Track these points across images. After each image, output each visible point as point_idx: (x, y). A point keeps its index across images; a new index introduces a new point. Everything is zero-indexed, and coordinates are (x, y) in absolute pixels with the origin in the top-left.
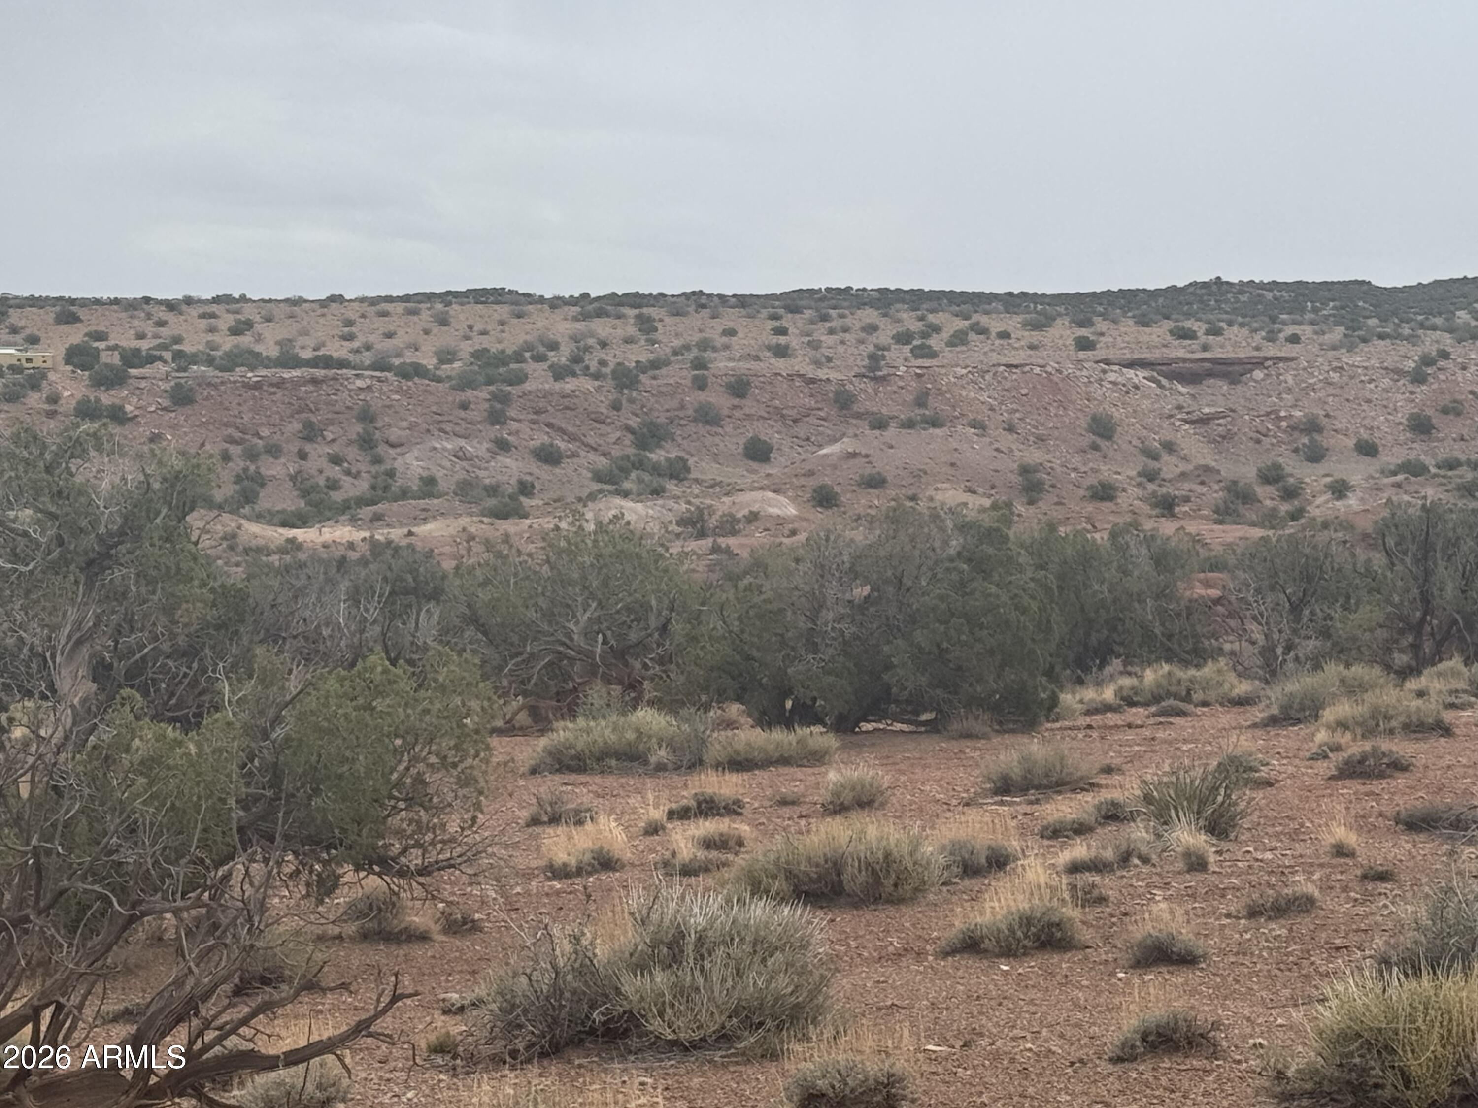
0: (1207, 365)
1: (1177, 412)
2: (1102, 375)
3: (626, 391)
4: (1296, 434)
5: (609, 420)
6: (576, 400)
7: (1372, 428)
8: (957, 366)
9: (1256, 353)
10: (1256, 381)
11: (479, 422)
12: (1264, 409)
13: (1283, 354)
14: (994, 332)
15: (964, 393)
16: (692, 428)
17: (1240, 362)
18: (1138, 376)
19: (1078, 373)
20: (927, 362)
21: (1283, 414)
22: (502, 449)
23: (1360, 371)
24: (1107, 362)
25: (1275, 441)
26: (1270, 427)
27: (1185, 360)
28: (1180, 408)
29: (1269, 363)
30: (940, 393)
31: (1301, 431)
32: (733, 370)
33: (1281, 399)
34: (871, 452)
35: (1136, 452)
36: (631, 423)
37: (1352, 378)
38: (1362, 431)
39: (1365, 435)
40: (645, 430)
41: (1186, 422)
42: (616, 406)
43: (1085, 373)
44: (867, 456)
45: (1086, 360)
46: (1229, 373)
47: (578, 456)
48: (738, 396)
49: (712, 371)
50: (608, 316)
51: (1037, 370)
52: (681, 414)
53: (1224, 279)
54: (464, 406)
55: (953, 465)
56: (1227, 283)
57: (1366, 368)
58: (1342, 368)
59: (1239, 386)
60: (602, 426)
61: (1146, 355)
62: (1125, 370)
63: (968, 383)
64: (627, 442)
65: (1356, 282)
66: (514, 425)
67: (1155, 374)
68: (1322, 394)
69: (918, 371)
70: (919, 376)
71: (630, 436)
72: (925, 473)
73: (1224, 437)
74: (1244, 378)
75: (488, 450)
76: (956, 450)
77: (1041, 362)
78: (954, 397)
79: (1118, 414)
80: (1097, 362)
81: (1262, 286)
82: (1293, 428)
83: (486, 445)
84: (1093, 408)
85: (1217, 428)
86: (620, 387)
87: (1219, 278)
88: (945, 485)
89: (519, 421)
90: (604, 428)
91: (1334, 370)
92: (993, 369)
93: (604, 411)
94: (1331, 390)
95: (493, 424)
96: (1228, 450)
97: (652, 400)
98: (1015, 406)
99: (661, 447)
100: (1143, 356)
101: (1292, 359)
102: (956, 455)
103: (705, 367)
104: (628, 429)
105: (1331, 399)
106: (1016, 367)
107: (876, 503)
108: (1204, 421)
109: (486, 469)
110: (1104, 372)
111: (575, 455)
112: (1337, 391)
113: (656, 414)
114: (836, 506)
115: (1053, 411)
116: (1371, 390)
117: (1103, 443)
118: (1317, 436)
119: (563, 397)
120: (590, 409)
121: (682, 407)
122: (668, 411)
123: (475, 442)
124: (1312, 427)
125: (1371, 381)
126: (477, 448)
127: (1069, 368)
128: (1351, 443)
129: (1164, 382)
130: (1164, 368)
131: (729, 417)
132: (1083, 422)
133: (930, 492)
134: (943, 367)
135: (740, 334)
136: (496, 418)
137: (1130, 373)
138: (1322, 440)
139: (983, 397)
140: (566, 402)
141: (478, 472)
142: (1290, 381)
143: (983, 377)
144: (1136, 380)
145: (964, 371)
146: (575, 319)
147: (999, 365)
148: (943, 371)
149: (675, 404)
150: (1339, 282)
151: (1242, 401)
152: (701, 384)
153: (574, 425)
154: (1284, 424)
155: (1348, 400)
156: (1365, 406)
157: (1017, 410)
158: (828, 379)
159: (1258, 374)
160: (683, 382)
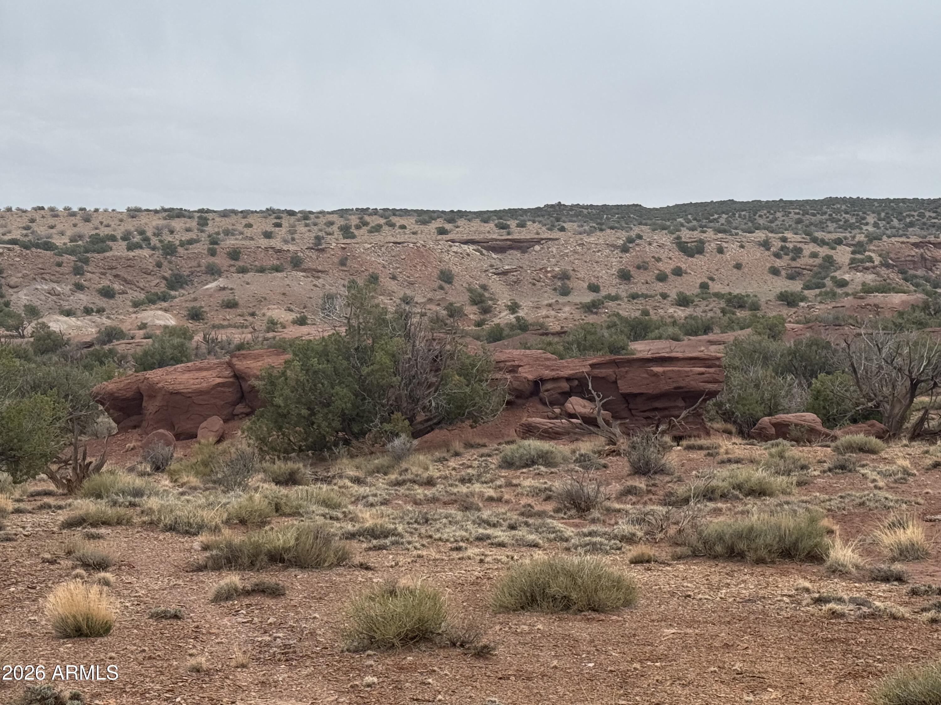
0: (509, 243)
1: (489, 268)
2: (449, 248)
3: (168, 257)
4: (556, 280)
5: (153, 273)
6: (135, 262)
7: (598, 277)
8: (366, 243)
9: (536, 236)
10: (536, 252)
11: (68, 274)
12: (539, 267)
13: (551, 237)
14: (398, 224)
15: (368, 258)
16: (204, 277)
17: (527, 241)
18: (469, 249)
19: (436, 247)
20: (348, 241)
21: (549, 269)
22: (79, 289)
23: (593, 245)
24: (453, 241)
25: (543, 284)
26: (541, 276)
27: (496, 240)
28: (492, 266)
29: (544, 241)
30: (355, 257)
31: (559, 278)
32: (233, 245)
33: (549, 261)
34: (235, 287)
35: (465, 291)
36: (165, 274)
37: (589, 249)
38: (592, 278)
39: (594, 281)
40: (173, 279)
41: (495, 274)
42: (159, 265)
43: (440, 247)
44: (232, 289)
45: (442, 240)
46: (522, 247)
47: (127, 293)
48: (234, 260)
49: (221, 246)
50: (184, 217)
51: (411, 245)
52: (198, 269)
53: (562, 203)
54: (59, 265)
55: (284, 294)
56: (564, 205)
57: (596, 244)
58: (583, 244)
59: (526, 255)
60: (149, 276)
61: (476, 237)
62: (462, 245)
63: (371, 252)
64: (163, 285)
65: (634, 205)
66: (89, 275)
67: (480, 248)
68: (572, 258)
69: (343, 246)
70: (344, 249)
71: (165, 282)
72: (265, 299)
73: (515, 282)
74: (529, 250)
75: (70, 290)
76: (288, 285)
77: (415, 241)
78: (362, 260)
79: (455, 270)
80: (447, 241)
81: (584, 207)
82: (554, 277)
83: (69, 287)
84: (442, 266)
85: (511, 278)
86: (166, 254)
87: (560, 202)
88: (274, 307)
89: (93, 273)
90: (150, 278)
91: (579, 245)
92: (387, 245)
93: (151, 268)
94: (577, 256)
95: (75, 275)
96: (517, 289)
97: (183, 262)
98: (398, 266)
99: (183, 288)
100: (473, 238)
101: (557, 239)
102: (288, 288)
103: (216, 243)
104: (164, 278)
105: (576, 261)
106: (399, 243)
107: (228, 317)
108: (505, 273)
109: (68, 301)
110: (451, 246)
111: (124, 292)
112: (580, 257)
113: (184, 269)
114: (203, 319)
115: (419, 268)
116: (599, 256)
117: (446, 286)
118: (566, 281)
119: (128, 260)
120: (143, 267)
121: (199, 266)
122: (191, 267)
123: (63, 286)
124: (565, 276)
125: (599, 251)
126: (64, 288)
127: (431, 244)
128: (585, 285)
129: (484, 251)
130: (485, 244)
131: (227, 271)
132: (436, 273)
133: (265, 311)
134: (358, 243)
135: (255, 227)
136: (78, 271)
137: (465, 247)
138: (570, 284)
139: (380, 260)
140: (129, 263)
141: (62, 302)
142: (554, 250)
143: (380, 249)
144: (468, 251)
145: (369, 246)
146: (165, 219)
147: (390, 242)
148: (357, 246)
149: (194, 264)
150: (625, 205)
151: (527, 263)
152: (213, 253)
153: (132, 276)
154: (549, 275)
155: (586, 262)
156: (595, 265)
157: (399, 268)
158: (288, 250)
159: (537, 248)
160: (203, 251)
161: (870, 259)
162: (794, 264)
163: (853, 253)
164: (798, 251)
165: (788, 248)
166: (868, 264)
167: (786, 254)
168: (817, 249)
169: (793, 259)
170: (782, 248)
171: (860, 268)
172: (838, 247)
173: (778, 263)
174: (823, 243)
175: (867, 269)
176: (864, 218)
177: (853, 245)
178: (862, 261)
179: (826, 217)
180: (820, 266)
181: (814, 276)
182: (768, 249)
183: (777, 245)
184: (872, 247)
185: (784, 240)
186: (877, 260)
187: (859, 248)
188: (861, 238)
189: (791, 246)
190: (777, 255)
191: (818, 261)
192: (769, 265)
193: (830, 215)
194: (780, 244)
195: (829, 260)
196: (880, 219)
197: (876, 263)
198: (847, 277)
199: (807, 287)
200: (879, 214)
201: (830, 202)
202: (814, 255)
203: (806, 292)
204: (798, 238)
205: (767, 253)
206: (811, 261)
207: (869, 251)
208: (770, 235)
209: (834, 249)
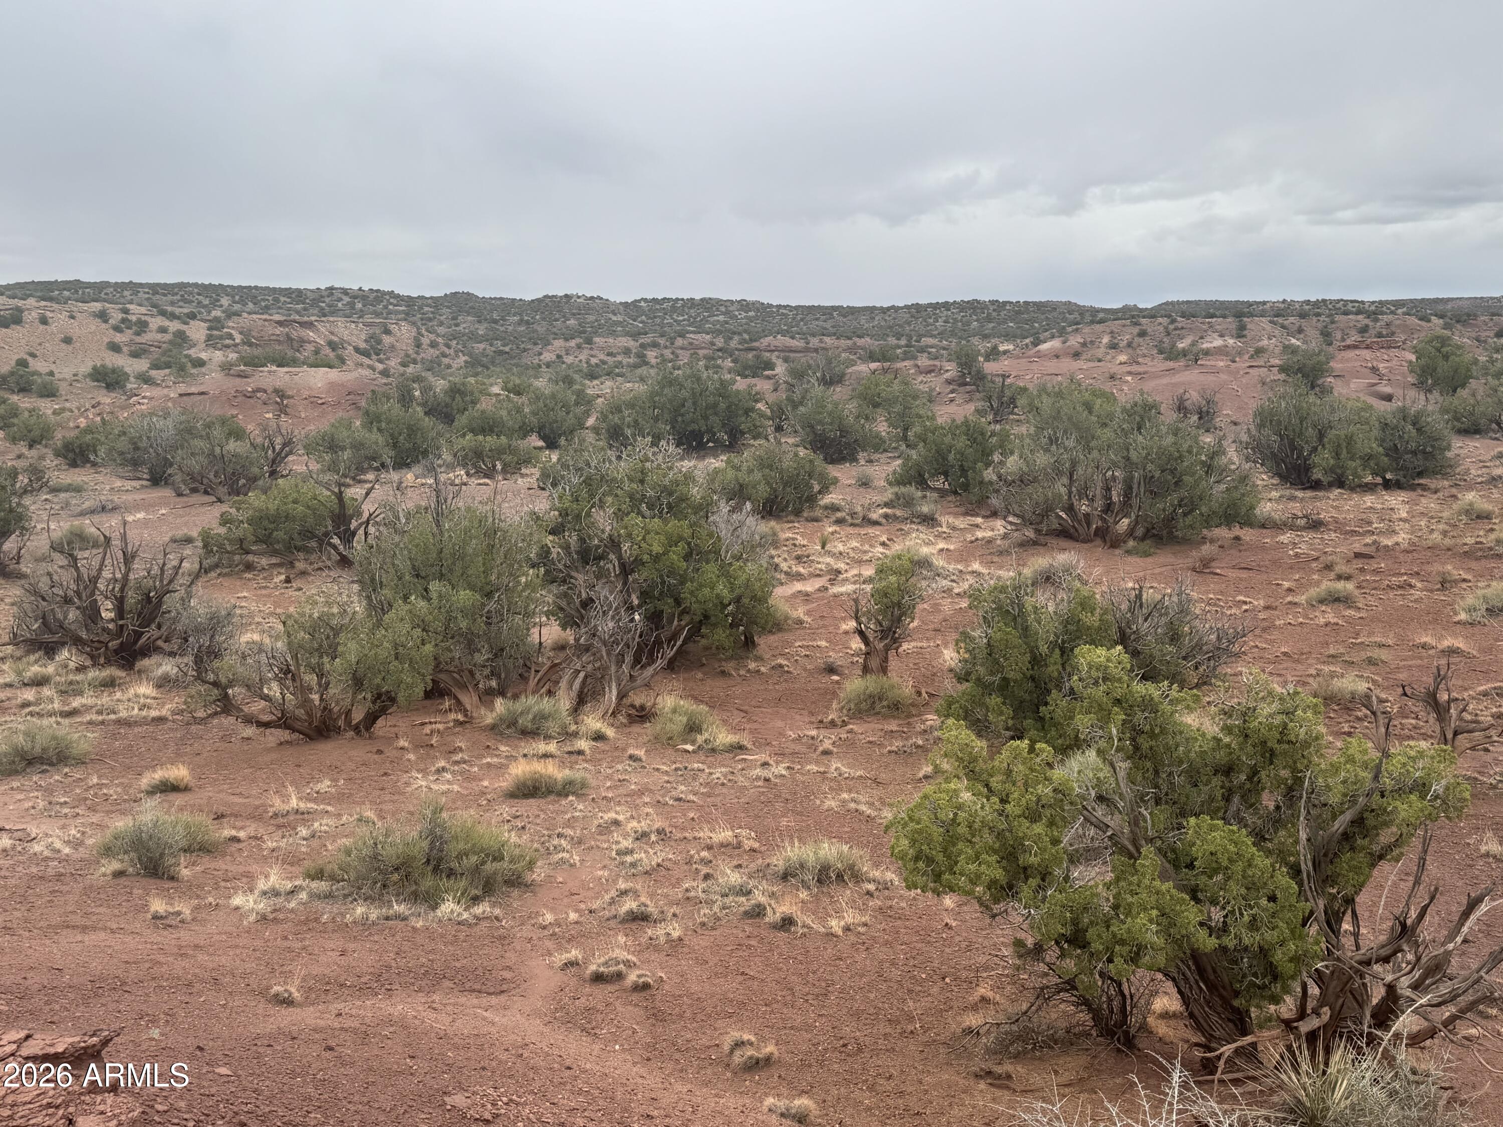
161: (230, 336)
162: (138, 339)
163: (209, 329)
164: (142, 326)
165: (130, 321)
166: (228, 342)
167: (129, 328)
168: (167, 323)
169: (138, 334)
170: (123, 321)
171: (219, 346)
172: (192, 322)
173: (119, 338)
174: (173, 316)
175: (227, 346)
176: (218, 301)
177: (210, 321)
178: (221, 338)
179: (179, 297)
180: (170, 342)
181: (164, 354)
182: (106, 321)
183: (116, 316)
184: (231, 324)
185: (126, 311)
186: (238, 338)
187: (215, 324)
188: (217, 313)
189: (134, 318)
190: (117, 329)
191: (168, 337)
192: (106, 340)
193: (182, 296)
194: (121, 316)
195: (181, 336)
196: (234, 302)
197: (237, 341)
198: (204, 356)
199: (156, 366)
200: (233, 297)
201: (182, 286)
202: (163, 330)
203: (153, 373)
204: (143, 310)
205: (104, 326)
206: (159, 336)
207: (228, 327)
208: (107, 305)
209: (186, 323)
